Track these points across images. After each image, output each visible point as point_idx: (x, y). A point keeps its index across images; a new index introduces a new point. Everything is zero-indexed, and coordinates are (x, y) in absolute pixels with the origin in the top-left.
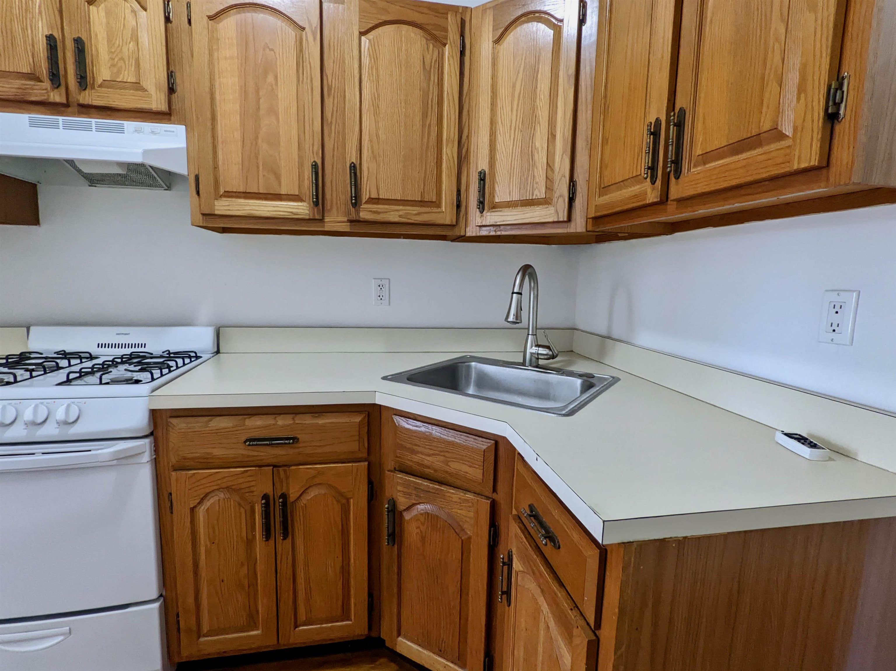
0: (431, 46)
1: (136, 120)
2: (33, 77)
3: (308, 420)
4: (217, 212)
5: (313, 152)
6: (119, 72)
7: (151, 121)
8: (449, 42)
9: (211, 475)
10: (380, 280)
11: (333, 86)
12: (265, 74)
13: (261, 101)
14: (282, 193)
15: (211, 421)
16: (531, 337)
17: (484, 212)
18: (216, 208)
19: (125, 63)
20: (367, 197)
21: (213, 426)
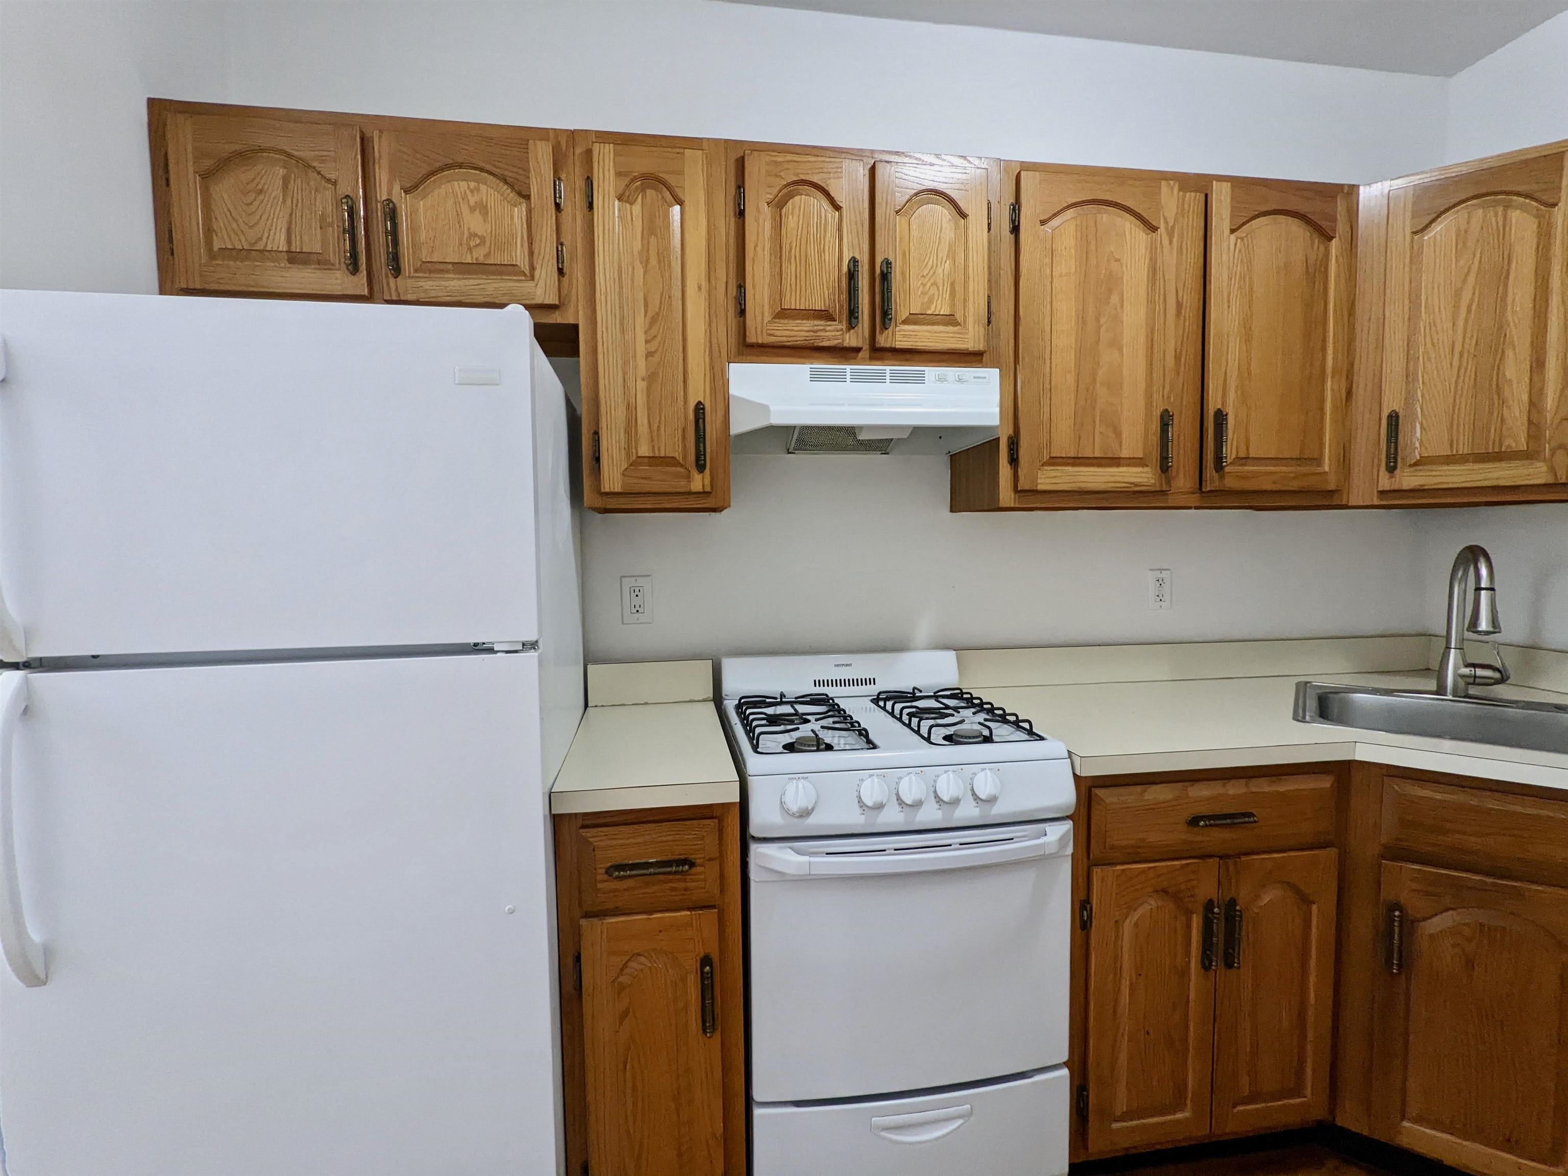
0: (1316, 241)
1: (940, 364)
2: (825, 315)
3: (1263, 786)
4: (1040, 487)
5: (1163, 397)
6: (930, 301)
7: (958, 365)
8: (1337, 235)
9: (1143, 872)
10: (1159, 572)
11: (1184, 304)
12: (1110, 291)
13: (1103, 329)
14: (1122, 456)
15: (1145, 791)
16: (1456, 654)
17: (1397, 472)
18: (1039, 481)
19: (938, 290)
20: (1234, 456)
21: (1148, 800)
